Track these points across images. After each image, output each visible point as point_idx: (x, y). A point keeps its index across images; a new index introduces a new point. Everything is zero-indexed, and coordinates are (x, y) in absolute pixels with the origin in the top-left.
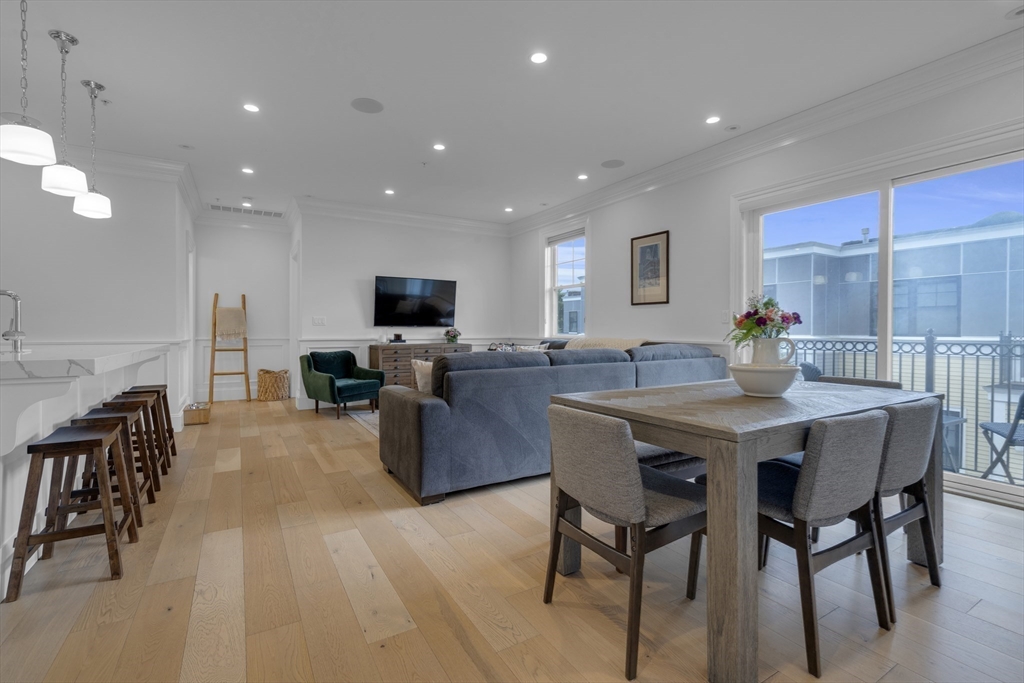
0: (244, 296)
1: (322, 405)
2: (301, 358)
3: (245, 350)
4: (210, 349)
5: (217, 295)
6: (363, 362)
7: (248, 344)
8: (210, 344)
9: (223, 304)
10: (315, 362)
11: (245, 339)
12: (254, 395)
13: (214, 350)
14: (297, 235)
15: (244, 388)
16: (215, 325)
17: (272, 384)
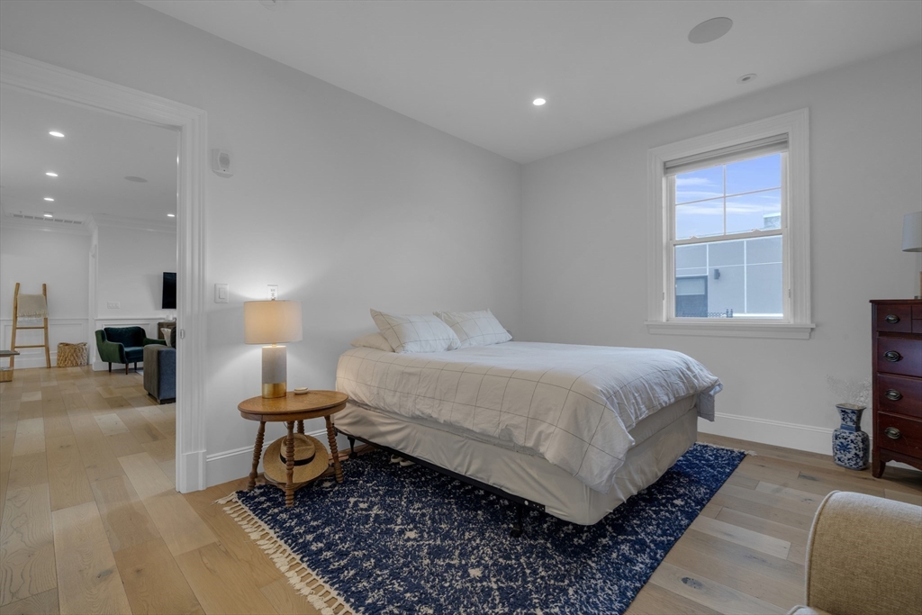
0: (45, 285)
1: (115, 366)
2: (96, 332)
3: (46, 328)
4: (11, 328)
5: (18, 285)
6: (151, 333)
7: (49, 323)
8: (12, 324)
9: (24, 291)
10: (107, 335)
11: (46, 320)
12: (54, 363)
13: (15, 328)
14: (95, 241)
15: (44, 358)
16: (16, 308)
17: (71, 354)
